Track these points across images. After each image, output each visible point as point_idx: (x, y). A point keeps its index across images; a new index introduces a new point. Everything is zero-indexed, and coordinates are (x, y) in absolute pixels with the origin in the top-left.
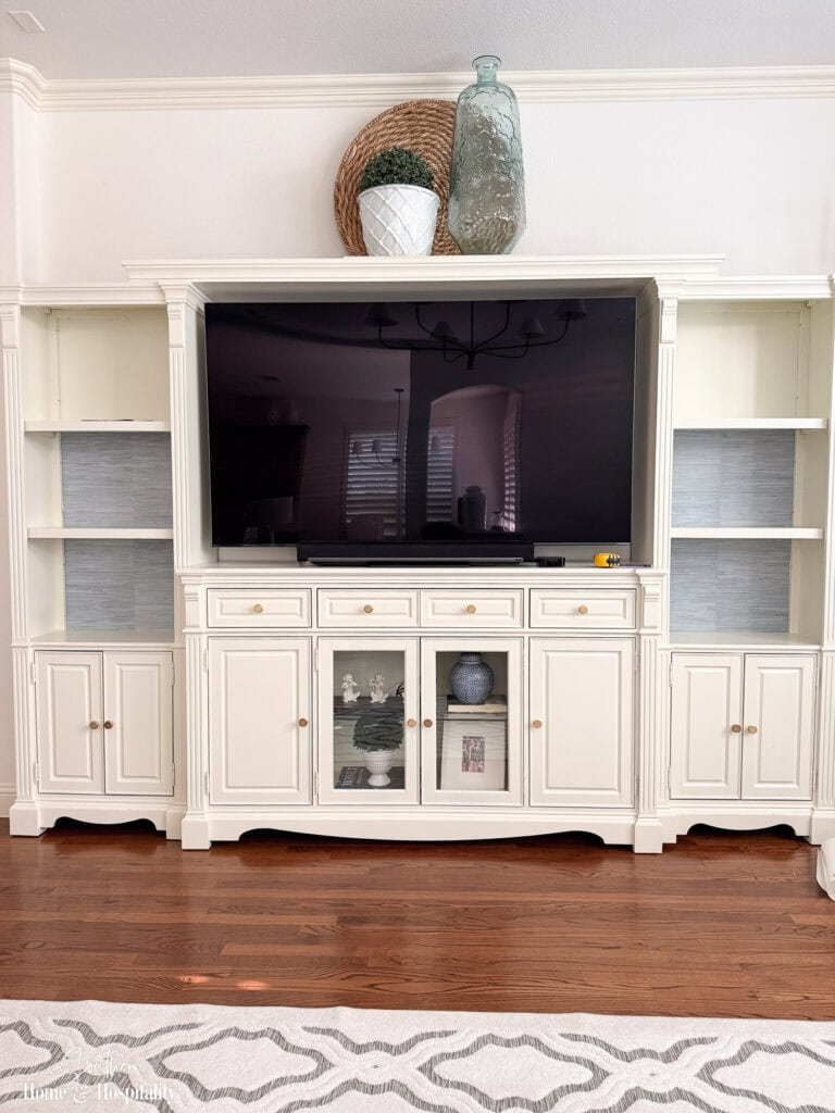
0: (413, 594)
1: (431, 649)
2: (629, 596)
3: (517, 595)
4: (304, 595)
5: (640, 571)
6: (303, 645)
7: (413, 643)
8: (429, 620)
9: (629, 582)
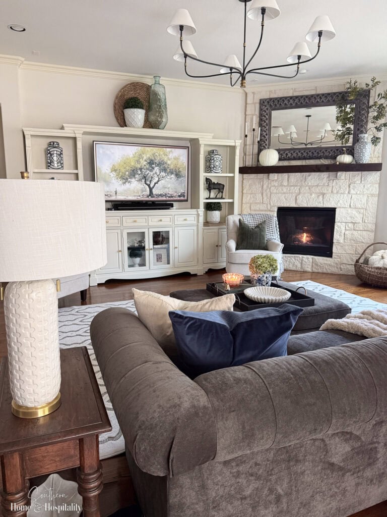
0: (147, 217)
1: (152, 230)
2: (195, 216)
3: (171, 216)
4: (119, 218)
5: (198, 210)
6: (119, 231)
7: (147, 229)
8: (151, 223)
9: (196, 213)
